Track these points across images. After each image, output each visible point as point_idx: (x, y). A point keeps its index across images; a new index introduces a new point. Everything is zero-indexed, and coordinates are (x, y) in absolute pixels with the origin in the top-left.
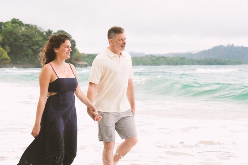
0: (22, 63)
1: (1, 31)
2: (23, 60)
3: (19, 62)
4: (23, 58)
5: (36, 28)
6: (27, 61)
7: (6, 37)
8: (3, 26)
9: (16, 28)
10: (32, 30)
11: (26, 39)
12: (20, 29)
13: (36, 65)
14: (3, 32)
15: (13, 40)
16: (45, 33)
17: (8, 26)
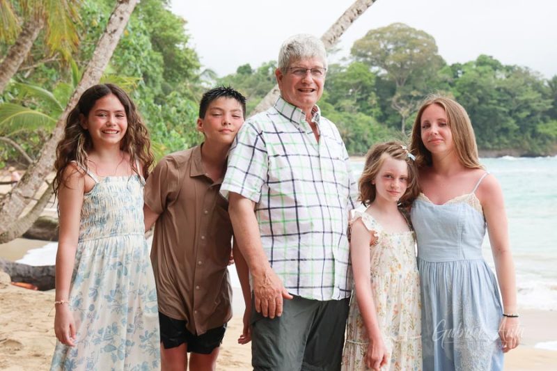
0: (495, 147)
1: (456, 81)
2: (496, 140)
3: (488, 145)
4: (498, 136)
5: (527, 73)
6: (506, 144)
7: (463, 93)
8: (459, 71)
9: (485, 75)
10: (517, 78)
11: (505, 98)
12: (492, 77)
13: (526, 152)
14: (457, 83)
15: (477, 100)
16: (546, 84)
17: (469, 73)
